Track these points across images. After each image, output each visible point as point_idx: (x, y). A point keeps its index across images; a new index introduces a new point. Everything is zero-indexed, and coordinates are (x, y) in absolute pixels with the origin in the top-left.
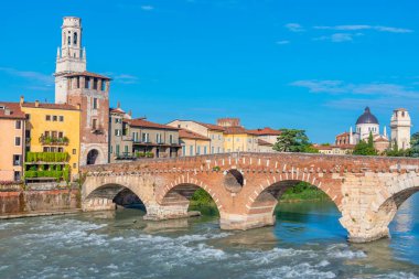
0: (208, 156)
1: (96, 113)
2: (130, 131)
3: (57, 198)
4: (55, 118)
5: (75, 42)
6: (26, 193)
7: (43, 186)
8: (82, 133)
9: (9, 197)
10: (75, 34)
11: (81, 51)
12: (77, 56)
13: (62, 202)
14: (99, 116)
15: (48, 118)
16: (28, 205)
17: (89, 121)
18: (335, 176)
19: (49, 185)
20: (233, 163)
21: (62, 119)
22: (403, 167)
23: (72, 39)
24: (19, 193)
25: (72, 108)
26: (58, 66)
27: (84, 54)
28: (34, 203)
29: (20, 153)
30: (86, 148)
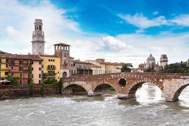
0: (112, 74)
1: (65, 58)
2: (76, 65)
4: (52, 60)
8: (61, 66)
10: (40, 26)
14: (66, 59)
15: (49, 60)
17: (63, 62)
18: (161, 80)
20: (122, 76)
21: (54, 61)
22: (185, 77)
25: (57, 57)
29: (41, 73)
30: (62, 71)
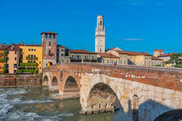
1: (50, 47)
2: (71, 54)
3: (31, 81)
4: (32, 50)
5: (101, 24)
6: (17, 78)
7: (25, 76)
9: (10, 79)
10: (101, 21)
11: (103, 27)
12: (102, 29)
13: (33, 82)
14: (52, 49)
15: (29, 50)
16: (18, 83)
17: (47, 51)
18: (79, 75)
19: (28, 76)
21: (35, 50)
23: (100, 23)
24: (15, 78)
26: (96, 33)
27: (104, 28)
28: (21, 82)
29: (16, 63)
30: (46, 61)
